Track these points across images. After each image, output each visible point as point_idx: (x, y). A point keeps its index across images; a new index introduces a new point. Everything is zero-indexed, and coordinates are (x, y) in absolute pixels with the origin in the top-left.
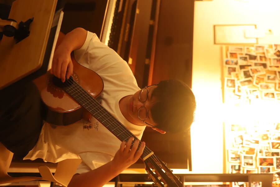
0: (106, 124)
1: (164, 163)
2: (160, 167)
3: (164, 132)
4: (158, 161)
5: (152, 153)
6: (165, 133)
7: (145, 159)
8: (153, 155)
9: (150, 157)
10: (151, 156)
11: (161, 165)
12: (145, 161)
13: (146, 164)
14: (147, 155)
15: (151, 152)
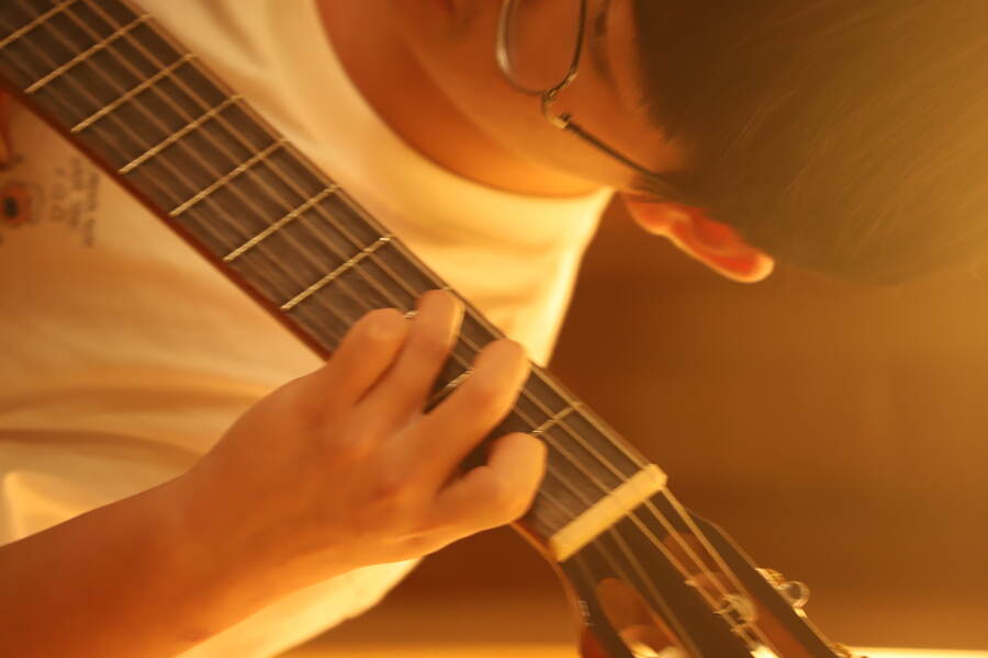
0: (163, 186)
1: (781, 587)
2: (738, 630)
3: (747, 265)
4: (713, 566)
5: (651, 481)
6: (765, 267)
7: (571, 539)
8: (657, 498)
9: (623, 525)
10: (641, 511)
11: (745, 606)
12: (570, 563)
13: (586, 594)
14: (599, 495)
15: (633, 469)
